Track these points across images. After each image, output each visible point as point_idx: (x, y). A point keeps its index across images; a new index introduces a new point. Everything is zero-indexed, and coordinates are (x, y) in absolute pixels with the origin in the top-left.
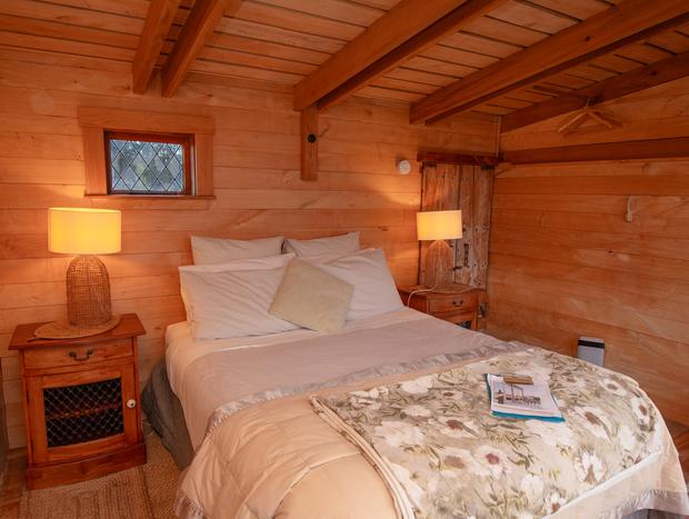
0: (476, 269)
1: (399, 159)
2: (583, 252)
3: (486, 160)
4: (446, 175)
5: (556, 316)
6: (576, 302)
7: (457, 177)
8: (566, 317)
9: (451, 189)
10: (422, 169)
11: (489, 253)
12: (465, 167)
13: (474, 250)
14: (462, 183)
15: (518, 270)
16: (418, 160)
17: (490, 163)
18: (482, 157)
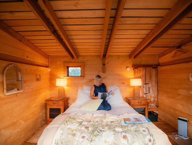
0: (153, 94)
1: (127, 67)
2: (180, 90)
3: (153, 66)
4: (141, 70)
5: (175, 110)
6: (180, 106)
7: (144, 71)
8: (177, 110)
9: (143, 74)
10: (133, 69)
11: (158, 90)
12: (147, 68)
13: (152, 89)
14: (146, 72)
15: (165, 95)
16: (132, 67)
17: (155, 67)
18: (152, 65)
